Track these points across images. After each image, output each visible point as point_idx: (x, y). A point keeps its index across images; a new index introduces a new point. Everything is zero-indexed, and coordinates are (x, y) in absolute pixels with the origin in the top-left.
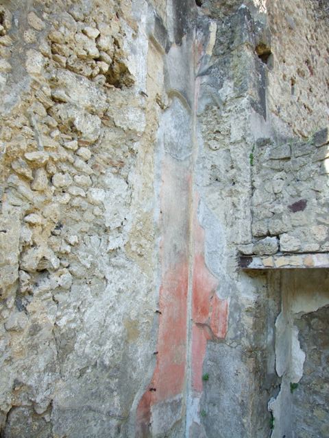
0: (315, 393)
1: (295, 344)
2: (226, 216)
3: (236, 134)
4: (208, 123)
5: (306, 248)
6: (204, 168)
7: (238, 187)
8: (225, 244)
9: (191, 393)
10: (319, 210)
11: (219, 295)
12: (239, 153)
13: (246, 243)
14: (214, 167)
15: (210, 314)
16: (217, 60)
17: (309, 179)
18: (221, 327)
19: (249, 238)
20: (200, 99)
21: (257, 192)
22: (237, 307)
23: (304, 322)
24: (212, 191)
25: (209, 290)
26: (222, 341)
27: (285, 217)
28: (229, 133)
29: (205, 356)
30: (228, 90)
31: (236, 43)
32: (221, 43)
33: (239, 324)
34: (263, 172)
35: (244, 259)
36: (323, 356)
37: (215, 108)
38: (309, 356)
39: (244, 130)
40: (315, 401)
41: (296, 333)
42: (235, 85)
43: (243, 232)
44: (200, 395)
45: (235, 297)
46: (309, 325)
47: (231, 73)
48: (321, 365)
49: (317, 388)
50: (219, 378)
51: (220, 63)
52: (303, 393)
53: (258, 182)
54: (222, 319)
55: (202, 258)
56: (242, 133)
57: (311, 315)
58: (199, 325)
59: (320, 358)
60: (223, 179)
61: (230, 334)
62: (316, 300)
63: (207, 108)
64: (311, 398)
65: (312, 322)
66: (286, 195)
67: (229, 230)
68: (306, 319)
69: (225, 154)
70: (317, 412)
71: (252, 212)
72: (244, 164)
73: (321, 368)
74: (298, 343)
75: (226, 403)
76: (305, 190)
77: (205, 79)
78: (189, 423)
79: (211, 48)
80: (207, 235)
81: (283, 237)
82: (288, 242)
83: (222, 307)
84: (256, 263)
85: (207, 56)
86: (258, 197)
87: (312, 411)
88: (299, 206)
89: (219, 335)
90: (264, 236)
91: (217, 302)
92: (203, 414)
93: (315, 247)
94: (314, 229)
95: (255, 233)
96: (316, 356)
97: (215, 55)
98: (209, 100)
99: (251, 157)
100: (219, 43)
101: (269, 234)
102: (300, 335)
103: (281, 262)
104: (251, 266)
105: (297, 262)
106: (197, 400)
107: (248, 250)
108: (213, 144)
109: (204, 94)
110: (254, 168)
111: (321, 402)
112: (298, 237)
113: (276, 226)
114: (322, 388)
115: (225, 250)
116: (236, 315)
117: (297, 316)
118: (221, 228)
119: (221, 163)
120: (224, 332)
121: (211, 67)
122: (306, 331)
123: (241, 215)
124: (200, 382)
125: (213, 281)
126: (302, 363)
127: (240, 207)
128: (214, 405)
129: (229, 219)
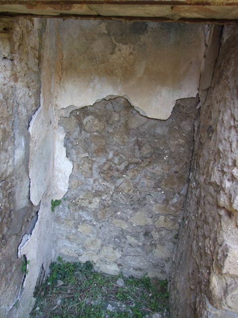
0: (82, 208)
1: (60, 151)
23: (74, 121)
36: (95, 166)
38: (77, 166)
40: (80, 216)
41: (62, 136)
46: (80, 124)
48: (92, 176)
49: (85, 203)
52: (67, 209)
57: (84, 111)
59: (91, 169)
62: (94, 88)
64: (76, 214)
65: (85, 121)
68: (78, 117)
70: (81, 228)
73: (91, 180)
74: (64, 149)
87: (77, 228)
96: (87, 166)
102: (67, 139)
111: (88, 218)
114: (90, 203)
117: (63, 113)
122: (76, 134)
126: (68, 176)
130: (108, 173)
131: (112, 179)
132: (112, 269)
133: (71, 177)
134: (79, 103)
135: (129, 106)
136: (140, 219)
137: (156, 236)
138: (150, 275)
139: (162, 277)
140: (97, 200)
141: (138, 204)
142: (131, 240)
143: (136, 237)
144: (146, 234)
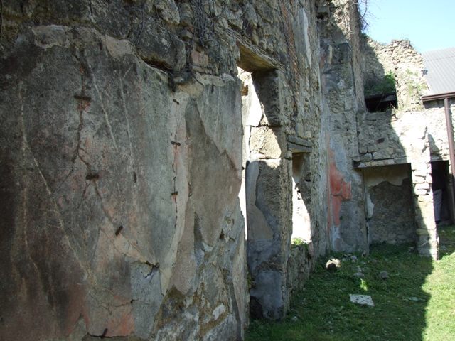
0: (379, 220)
2: (345, 145)
3: (348, 106)
4: (331, 99)
5: (385, 157)
6: (330, 121)
7: (350, 131)
8: (345, 157)
9: (334, 227)
10: (389, 142)
11: (345, 180)
12: (350, 116)
13: (357, 157)
14: (336, 121)
15: (341, 190)
16: (334, 67)
17: (385, 129)
18: (347, 194)
19: (358, 154)
20: (326, 86)
21: (360, 134)
22: (355, 185)
23: (372, 191)
24: (336, 133)
25: (339, 179)
26: (349, 200)
27: (375, 145)
28: (344, 106)
29: (340, 208)
30: (341, 84)
31: (344, 60)
32: (335, 58)
33: (357, 192)
34: (363, 125)
35: (355, 164)
36: (381, 204)
37: (335, 92)
38: (375, 205)
39: (352, 105)
40: (379, 223)
41: (369, 196)
42: (345, 81)
43: (354, 152)
44: (339, 226)
45: (353, 180)
47: (342, 75)
48: (380, 207)
49: (380, 218)
50: (348, 216)
51: (335, 69)
52: (374, 221)
53: (361, 130)
54: (347, 191)
55: (334, 164)
56: (351, 106)
57: (375, 187)
58: (335, 196)
60: (342, 127)
61: (353, 197)
62: (377, 180)
63: (330, 91)
64: (377, 222)
65: (376, 190)
66: (375, 136)
67: (347, 151)
68: (374, 190)
69: (342, 116)
70: (380, 228)
71: (359, 143)
72: (353, 121)
73: (381, 209)
74: (370, 200)
75: (352, 225)
76: (383, 134)
77: (328, 76)
78: (334, 239)
79: (330, 60)
80: (336, 154)
81: (375, 154)
82: (377, 155)
83: (348, 185)
84: (362, 165)
85: (328, 64)
86: (361, 137)
87: (378, 228)
88: (381, 141)
89: (347, 198)
90: (365, 153)
91: (345, 184)
92: (341, 234)
93: (389, 157)
94: (388, 149)
95: (361, 152)
96: (379, 204)
97: (333, 64)
98: (331, 87)
99: (356, 118)
100: (334, 58)
101: (368, 152)
102: (371, 196)
103: (374, 164)
104: (360, 166)
105: (381, 163)
106: (337, 229)
107: (358, 160)
108: (335, 110)
109: (328, 84)
110: (358, 123)
111: (381, 223)
112: (381, 153)
113: (371, 149)
115: (346, 161)
116: (355, 188)
117: (369, 188)
118: (343, 150)
119: (340, 120)
120: (350, 196)
121: (331, 70)
122: (373, 194)
123: (353, 144)
124: (338, 220)
125: (341, 175)
127: (352, 141)
128: (347, 228)
129: (347, 146)
130: (386, 205)
131: (388, 207)
132: (393, 242)
133: (374, 209)
134: (374, 185)
135: (389, 183)
136: (399, 220)
137: (406, 225)
138: (408, 241)
139: (412, 241)
140: (384, 216)
141: (398, 214)
142: (399, 229)
143: (400, 227)
144: (404, 225)
